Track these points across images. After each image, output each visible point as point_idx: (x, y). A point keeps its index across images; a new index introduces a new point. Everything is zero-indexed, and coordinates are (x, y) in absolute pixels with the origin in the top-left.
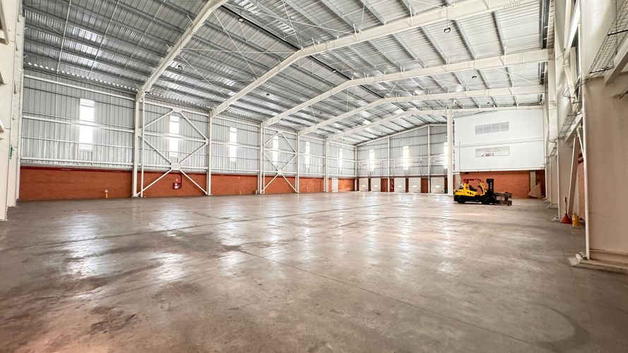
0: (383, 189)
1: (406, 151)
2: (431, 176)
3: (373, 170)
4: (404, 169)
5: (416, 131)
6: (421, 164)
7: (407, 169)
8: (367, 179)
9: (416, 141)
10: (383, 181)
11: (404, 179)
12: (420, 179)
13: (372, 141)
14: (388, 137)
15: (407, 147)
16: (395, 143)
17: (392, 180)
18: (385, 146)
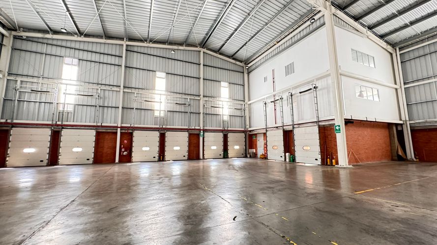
0: (102, 156)
1: (161, 82)
2: (205, 131)
3: (70, 109)
4: (157, 114)
5: (181, 52)
6: (188, 110)
7: (162, 114)
8: (48, 132)
9: (179, 68)
10: (103, 136)
11: (157, 134)
12: (186, 134)
13: (82, 39)
14: (125, 43)
15: (163, 75)
16: (137, 60)
17: (128, 134)
18: (116, 61)
